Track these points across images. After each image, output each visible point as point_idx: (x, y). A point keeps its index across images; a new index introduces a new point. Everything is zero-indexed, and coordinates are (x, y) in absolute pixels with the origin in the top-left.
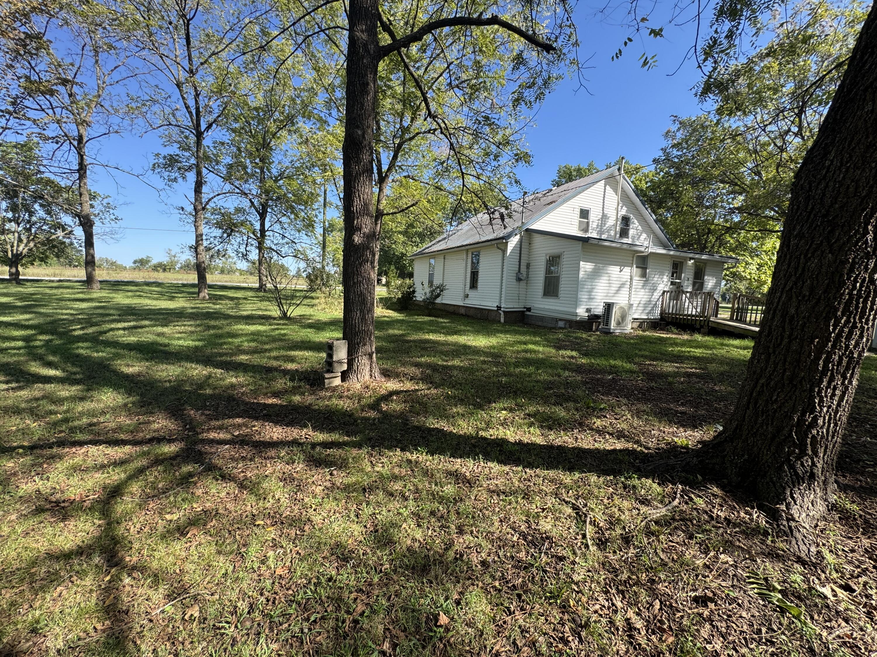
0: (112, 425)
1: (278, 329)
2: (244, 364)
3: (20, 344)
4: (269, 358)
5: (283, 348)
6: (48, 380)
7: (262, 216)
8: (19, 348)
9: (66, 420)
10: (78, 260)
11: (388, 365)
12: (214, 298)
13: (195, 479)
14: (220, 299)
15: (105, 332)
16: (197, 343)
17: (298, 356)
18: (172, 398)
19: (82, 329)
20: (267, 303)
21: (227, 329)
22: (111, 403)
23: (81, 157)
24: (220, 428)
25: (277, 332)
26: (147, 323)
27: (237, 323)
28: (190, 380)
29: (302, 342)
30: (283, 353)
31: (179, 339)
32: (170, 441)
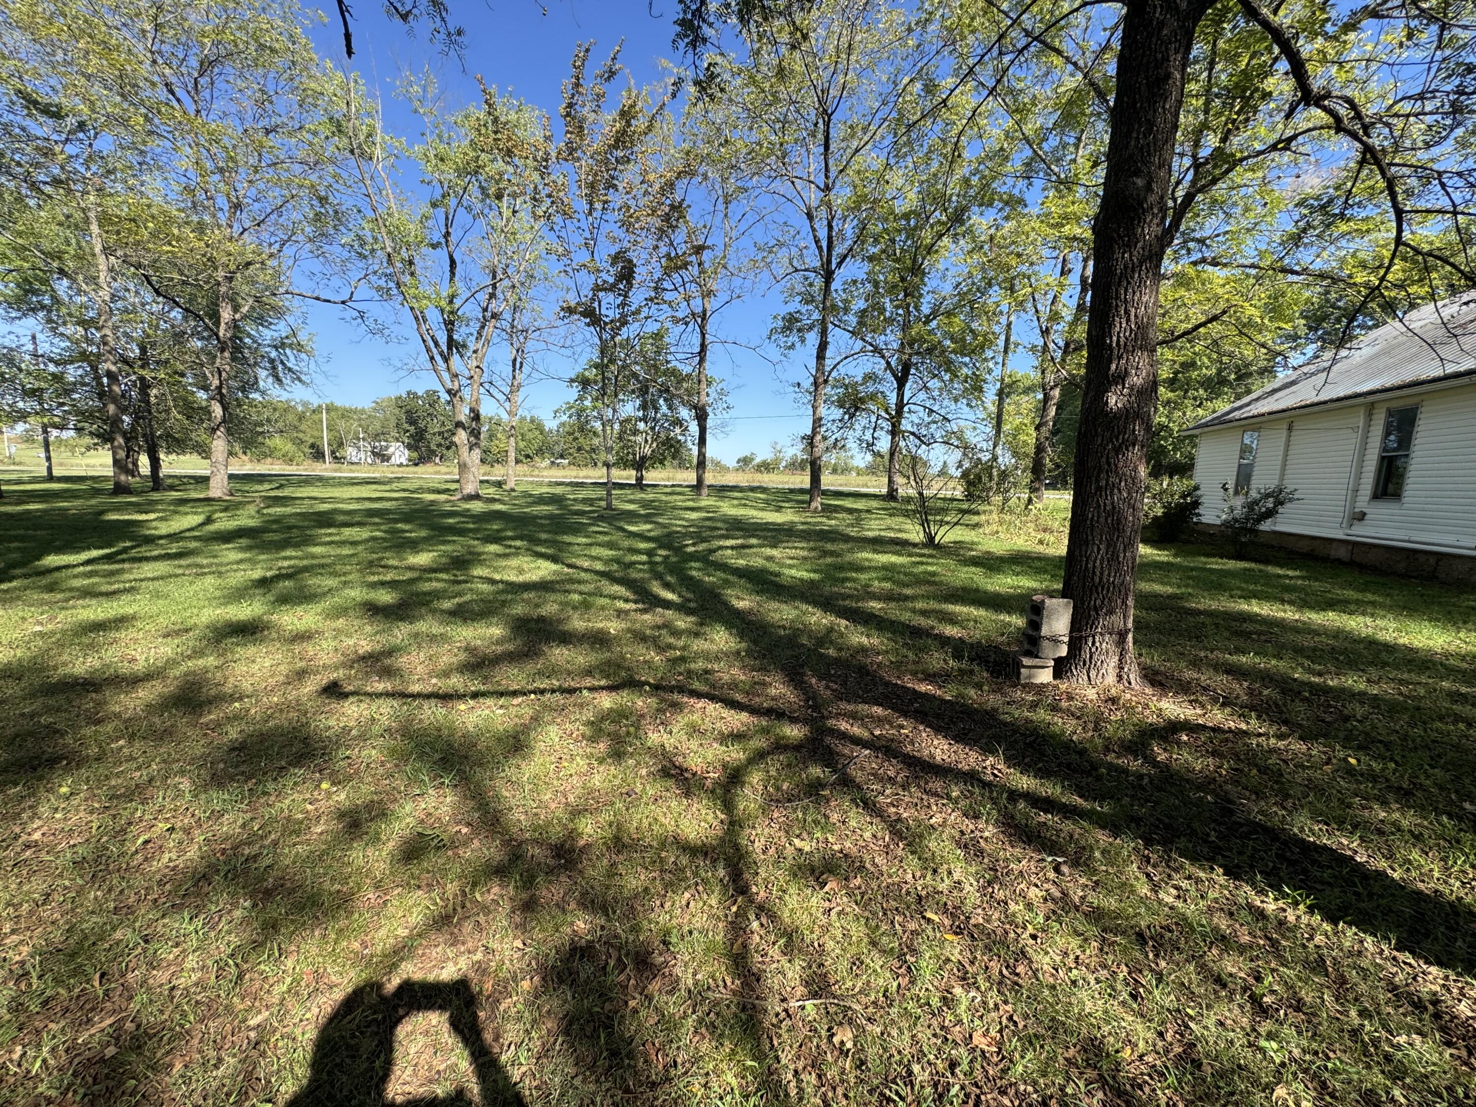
0: (726, 677)
1: (922, 563)
2: (876, 616)
3: (644, 558)
4: (914, 611)
5: (935, 598)
6: (667, 604)
7: (901, 382)
8: (643, 564)
9: (683, 659)
10: (690, 462)
11: (1155, 660)
12: (828, 510)
13: (826, 792)
14: (836, 511)
15: (715, 551)
16: (812, 575)
17: (960, 614)
18: (789, 653)
19: (694, 545)
20: (901, 519)
21: (849, 558)
22: (722, 645)
23: (703, 335)
24: (854, 717)
25: (921, 568)
26: (754, 541)
27: (862, 549)
28: (806, 630)
29: (964, 589)
30: (933, 605)
31: (791, 567)
32: (793, 720)
